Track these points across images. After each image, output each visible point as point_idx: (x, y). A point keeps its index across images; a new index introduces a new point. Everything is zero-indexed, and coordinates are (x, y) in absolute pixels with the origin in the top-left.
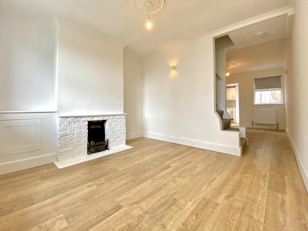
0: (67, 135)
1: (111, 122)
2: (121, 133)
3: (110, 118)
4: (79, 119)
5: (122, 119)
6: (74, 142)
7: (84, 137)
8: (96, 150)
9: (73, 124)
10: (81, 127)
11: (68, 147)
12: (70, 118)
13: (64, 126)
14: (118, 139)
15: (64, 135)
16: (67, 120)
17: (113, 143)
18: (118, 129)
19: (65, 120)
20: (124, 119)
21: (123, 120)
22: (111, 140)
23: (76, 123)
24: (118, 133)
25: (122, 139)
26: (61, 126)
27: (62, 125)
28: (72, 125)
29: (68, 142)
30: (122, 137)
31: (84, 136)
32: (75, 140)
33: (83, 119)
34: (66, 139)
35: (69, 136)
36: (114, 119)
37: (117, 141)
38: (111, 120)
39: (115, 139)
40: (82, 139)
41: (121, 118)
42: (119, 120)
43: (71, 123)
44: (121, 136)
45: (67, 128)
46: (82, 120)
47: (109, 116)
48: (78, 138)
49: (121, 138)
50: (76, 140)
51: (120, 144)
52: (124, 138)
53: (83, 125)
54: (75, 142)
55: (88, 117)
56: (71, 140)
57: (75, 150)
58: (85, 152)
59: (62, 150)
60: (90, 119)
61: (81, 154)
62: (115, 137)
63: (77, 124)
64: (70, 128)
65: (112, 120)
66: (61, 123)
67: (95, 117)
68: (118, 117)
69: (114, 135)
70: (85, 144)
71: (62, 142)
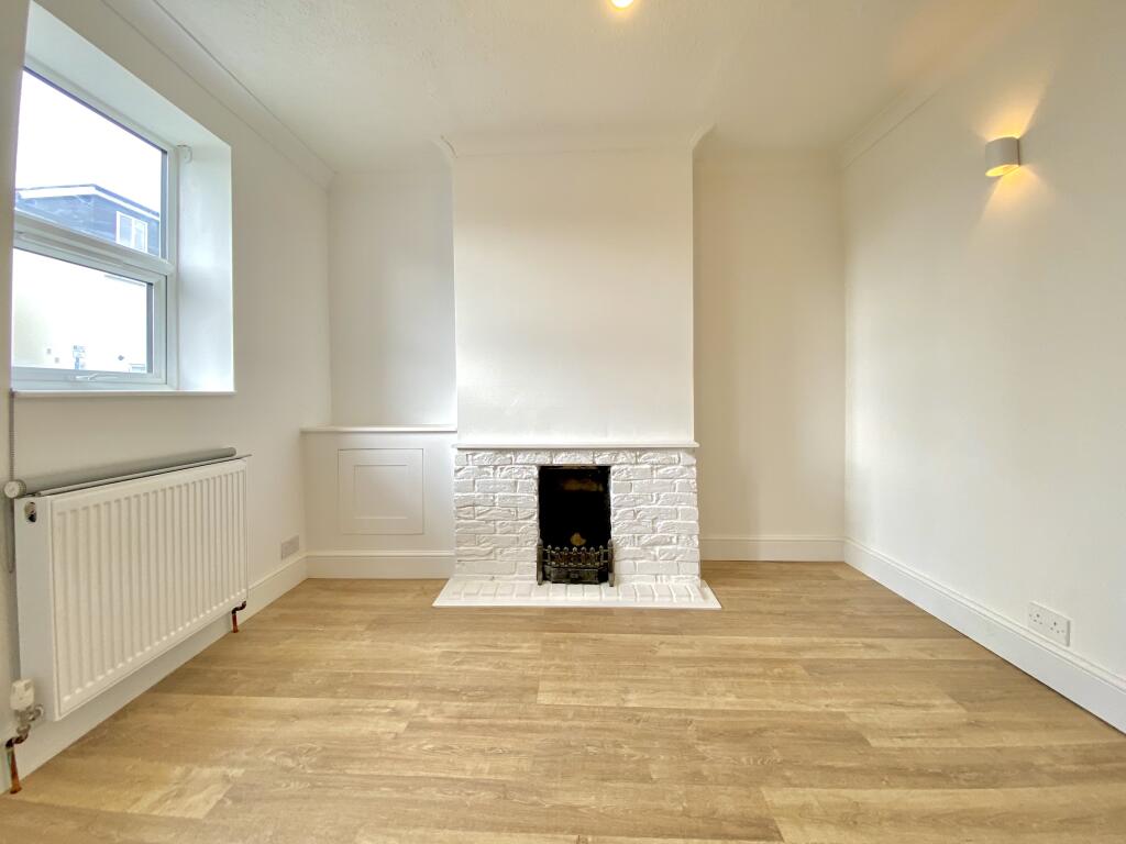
0: (474, 505)
1: (624, 475)
2: (673, 526)
3: (622, 458)
4: (508, 456)
5: (680, 467)
6: (495, 532)
7: (526, 519)
8: (564, 573)
9: (492, 472)
10: (516, 483)
11: (479, 544)
12: (483, 453)
13: (467, 474)
14: (657, 548)
15: (466, 503)
16: (476, 457)
17: (637, 562)
18: (656, 506)
19: (470, 457)
20: (689, 466)
21: (684, 473)
22: (627, 548)
23: (501, 469)
24: (660, 524)
25: (681, 552)
26: (459, 474)
27: (462, 472)
28: (489, 474)
29: (478, 526)
30: (679, 548)
31: (526, 514)
32: (499, 522)
33: (521, 458)
34: (471, 516)
35: (480, 508)
36: (637, 463)
37: (655, 559)
38: (623, 467)
39: (644, 547)
40: (521, 525)
41: (671, 464)
42: (661, 471)
43: (485, 469)
44: (674, 540)
45: (474, 482)
46: (518, 461)
47: (618, 450)
48: (506, 518)
49: (670, 547)
50: (501, 525)
51: (668, 575)
52: (690, 549)
53: (521, 478)
54: (499, 530)
55: (538, 450)
56: (487, 521)
57: (499, 557)
58: (529, 572)
59: (462, 548)
60: (545, 460)
61: (516, 575)
62: (645, 539)
63: (504, 472)
64: (484, 484)
65: (630, 467)
66: (458, 467)
67: (563, 455)
68: (659, 457)
69: (639, 529)
70: (529, 543)
71: (462, 525)
